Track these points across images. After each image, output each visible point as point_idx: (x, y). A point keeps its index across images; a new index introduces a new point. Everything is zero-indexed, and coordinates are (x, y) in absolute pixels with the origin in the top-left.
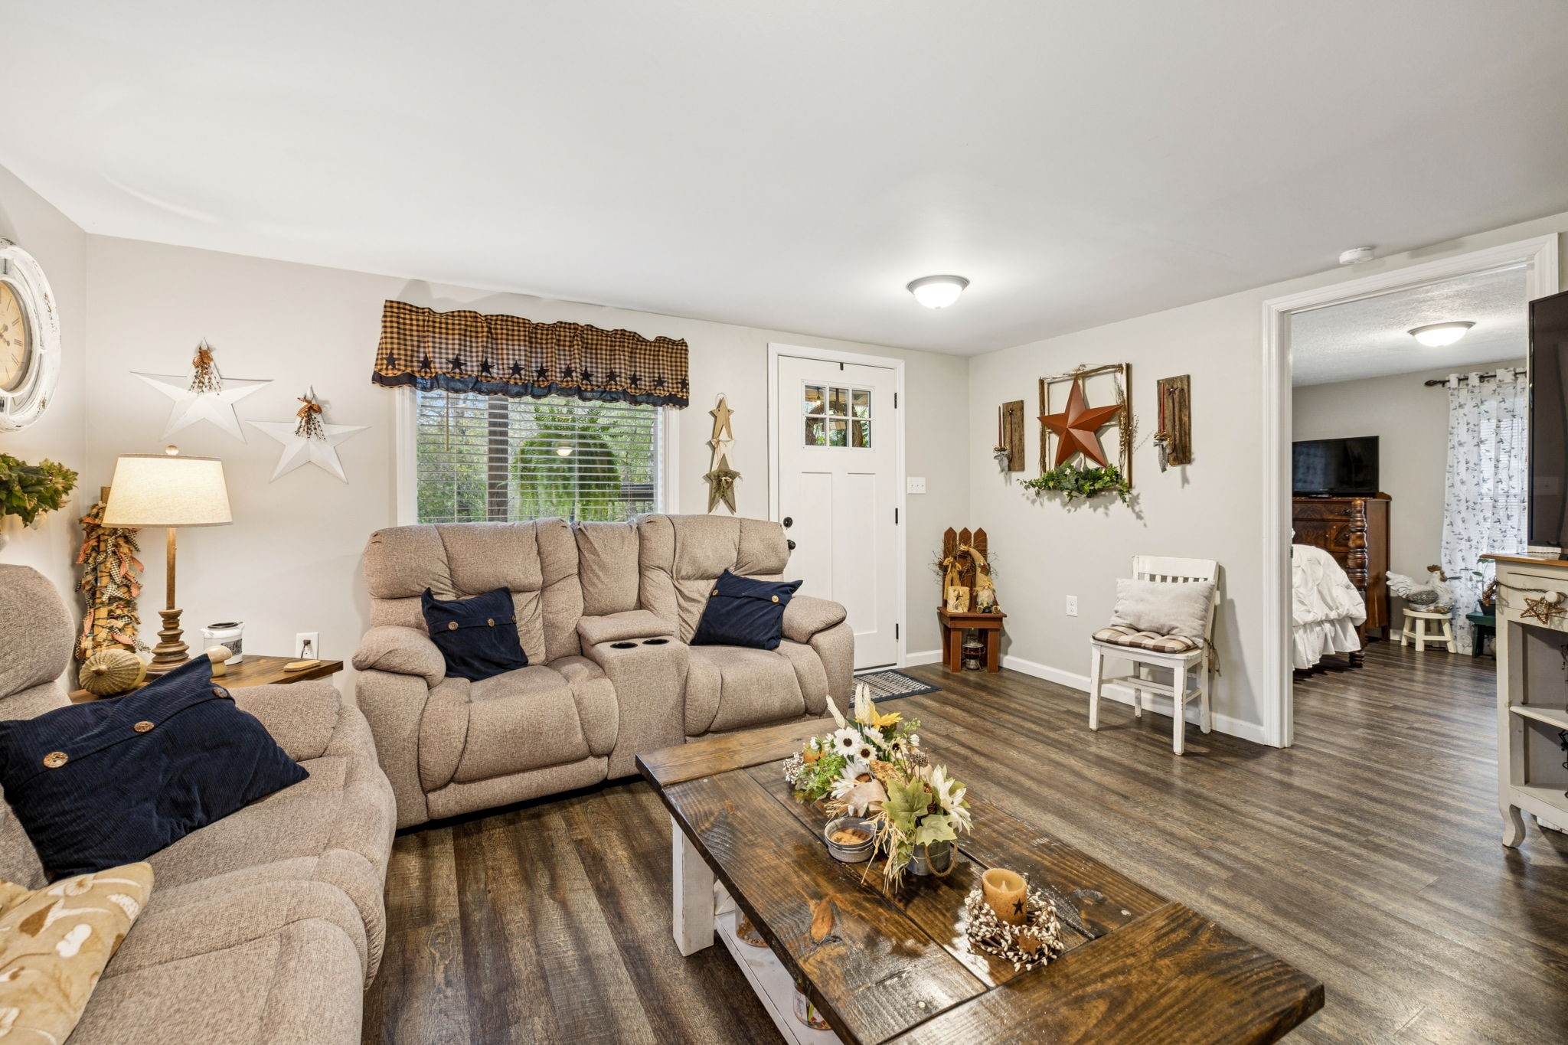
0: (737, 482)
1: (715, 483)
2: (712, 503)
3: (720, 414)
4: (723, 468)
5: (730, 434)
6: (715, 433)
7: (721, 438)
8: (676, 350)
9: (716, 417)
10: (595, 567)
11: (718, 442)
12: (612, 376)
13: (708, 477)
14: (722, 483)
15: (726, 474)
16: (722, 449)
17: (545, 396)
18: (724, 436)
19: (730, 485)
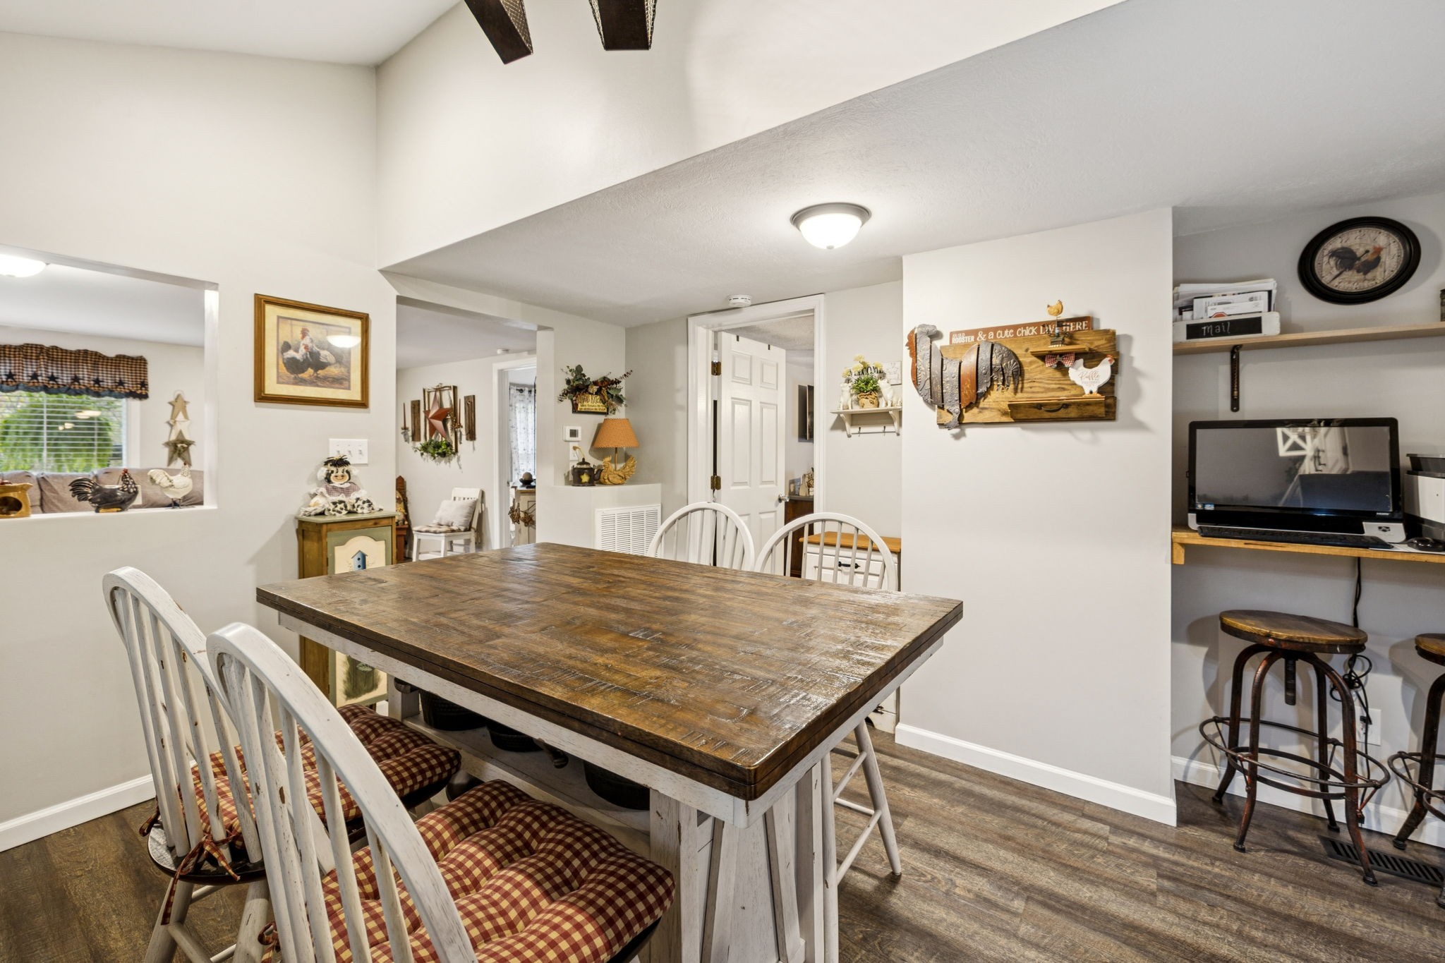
0: (192, 448)
1: (173, 448)
2: (171, 460)
3: (179, 405)
4: (181, 438)
5: (186, 417)
6: (174, 416)
7: (178, 419)
8: (139, 364)
9: (173, 406)
10: (55, 501)
11: (175, 422)
12: (76, 379)
13: (167, 444)
14: (179, 449)
15: (182, 442)
16: (179, 427)
17: (13, 391)
18: (180, 417)
19: (186, 449)
